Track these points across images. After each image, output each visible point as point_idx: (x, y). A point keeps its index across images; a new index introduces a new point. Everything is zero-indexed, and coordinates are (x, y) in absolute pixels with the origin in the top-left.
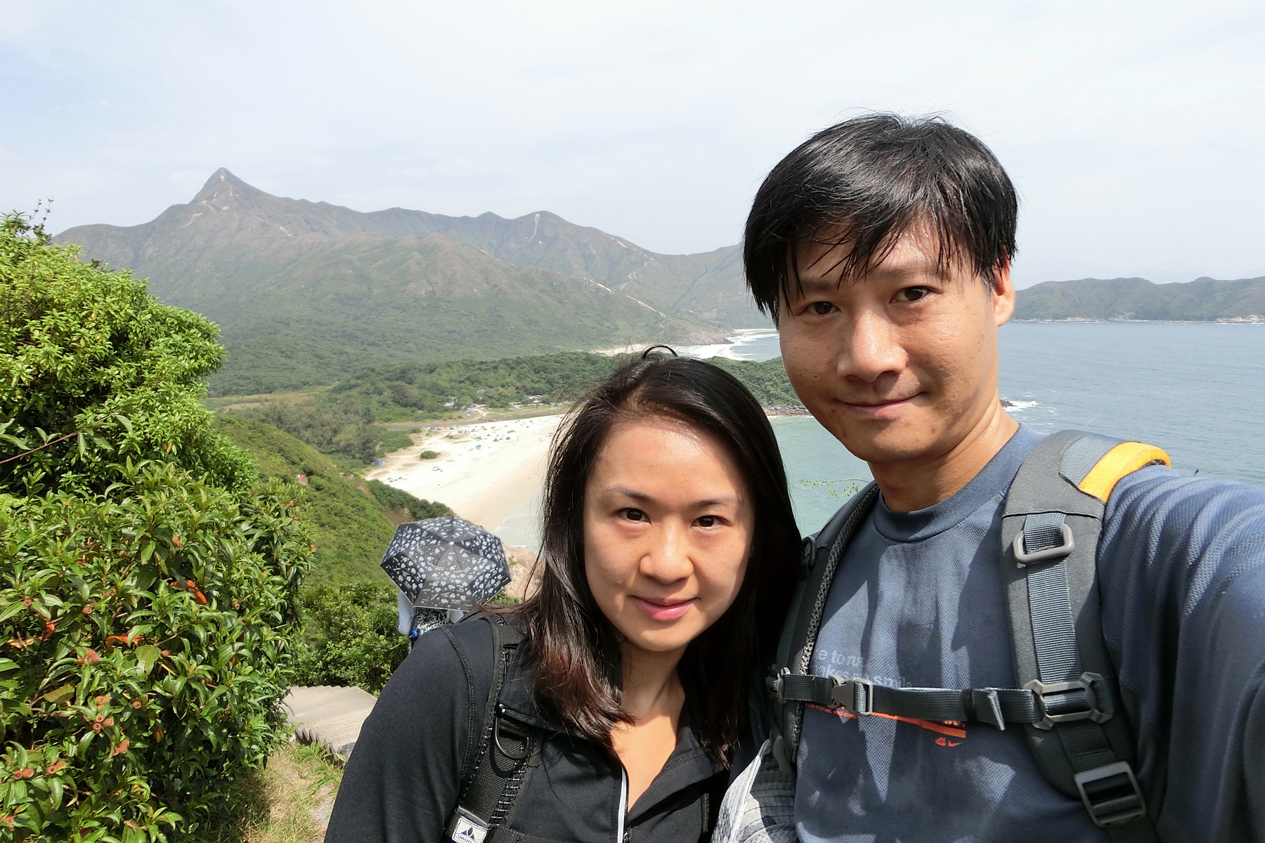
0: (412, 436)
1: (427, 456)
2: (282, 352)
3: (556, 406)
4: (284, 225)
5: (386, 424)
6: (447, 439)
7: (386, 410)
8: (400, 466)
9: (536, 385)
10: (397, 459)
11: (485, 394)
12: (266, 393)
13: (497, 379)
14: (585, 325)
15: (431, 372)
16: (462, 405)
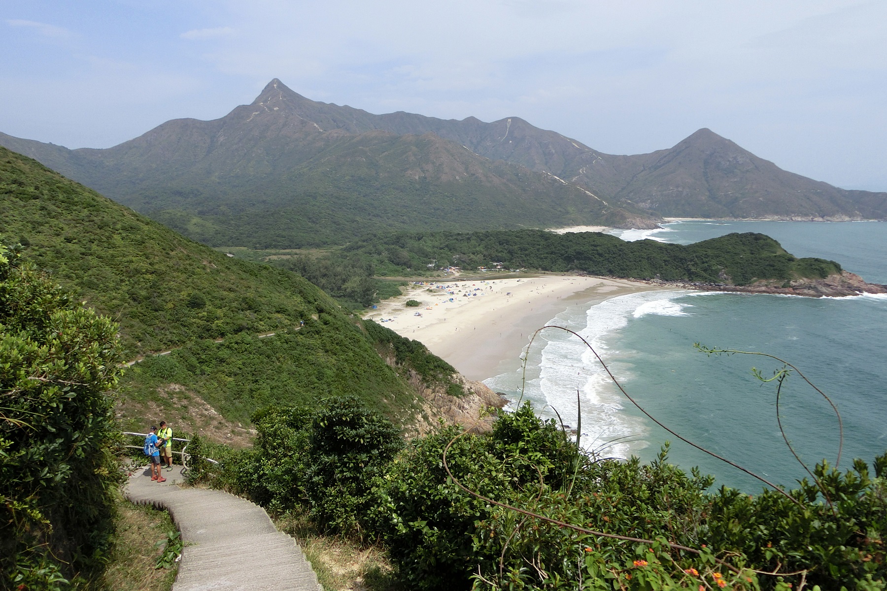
0: (401, 288)
1: (412, 304)
2: (310, 219)
3: (514, 271)
4: (316, 123)
5: (382, 277)
6: (427, 292)
7: (383, 266)
9: (500, 254)
10: (389, 304)
11: (459, 259)
12: (296, 248)
13: (470, 248)
14: (542, 209)
15: (419, 239)
16: (441, 266)
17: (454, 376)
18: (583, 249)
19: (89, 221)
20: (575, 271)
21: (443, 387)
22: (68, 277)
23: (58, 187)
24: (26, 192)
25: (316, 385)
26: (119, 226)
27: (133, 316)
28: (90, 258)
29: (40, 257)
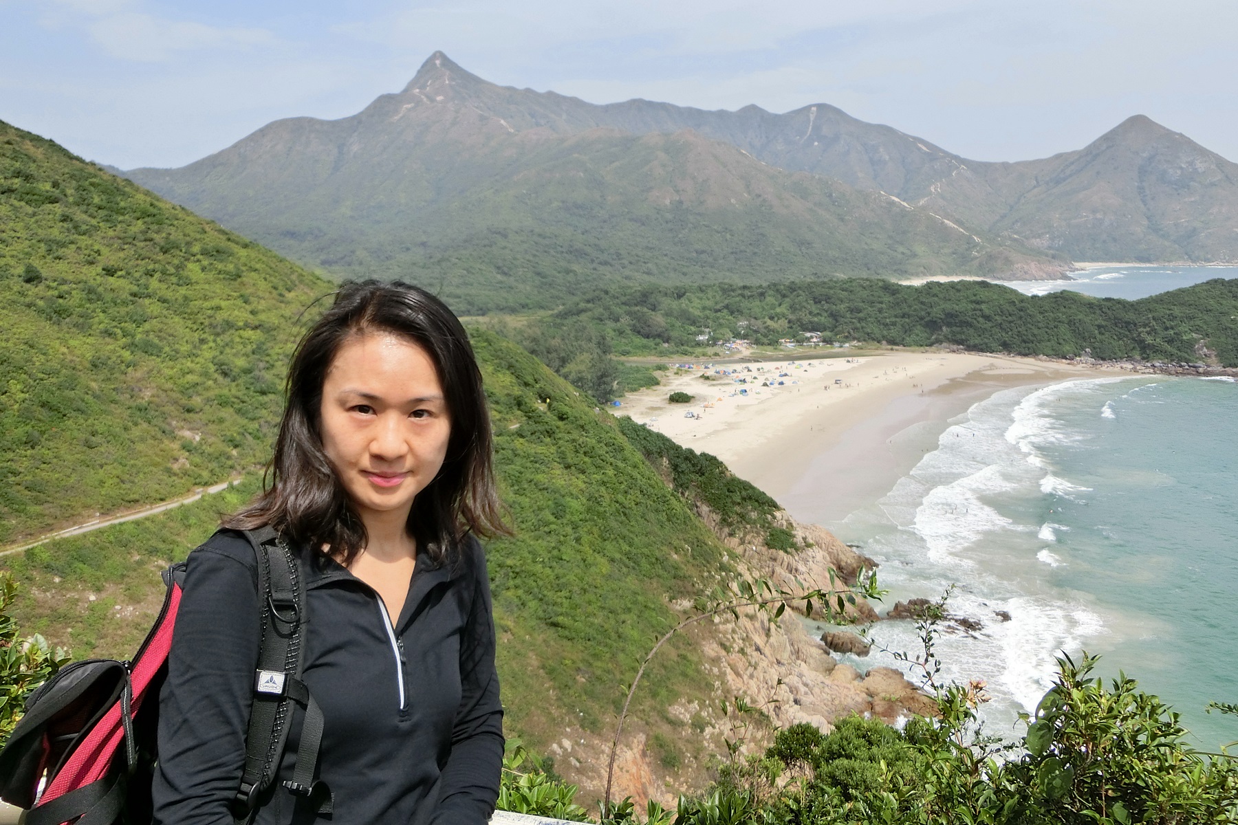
1: (678, 398)
2: (498, 268)
3: (841, 347)
4: (504, 119)
5: (623, 358)
6: (702, 380)
7: (623, 340)
8: (644, 410)
9: (816, 319)
10: (640, 400)
11: (748, 327)
12: (478, 315)
13: (764, 309)
14: (872, 249)
15: (680, 296)
16: (719, 339)
17: (778, 514)
18: (957, 308)
19: (145, 240)
20: (944, 344)
21: (758, 533)
22: (108, 333)
23: (92, 184)
24: (37, 191)
25: (553, 527)
26: (196, 248)
27: (223, 403)
28: (147, 301)
29: (61, 301)
